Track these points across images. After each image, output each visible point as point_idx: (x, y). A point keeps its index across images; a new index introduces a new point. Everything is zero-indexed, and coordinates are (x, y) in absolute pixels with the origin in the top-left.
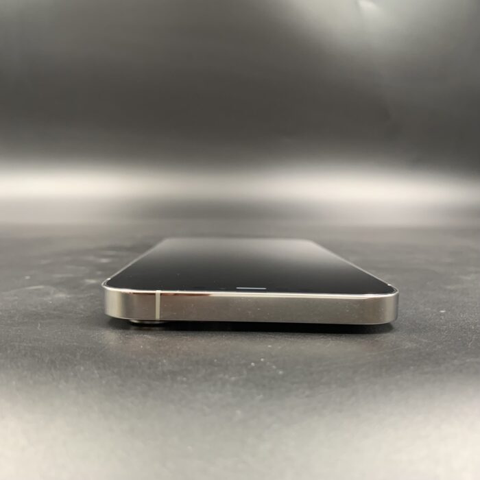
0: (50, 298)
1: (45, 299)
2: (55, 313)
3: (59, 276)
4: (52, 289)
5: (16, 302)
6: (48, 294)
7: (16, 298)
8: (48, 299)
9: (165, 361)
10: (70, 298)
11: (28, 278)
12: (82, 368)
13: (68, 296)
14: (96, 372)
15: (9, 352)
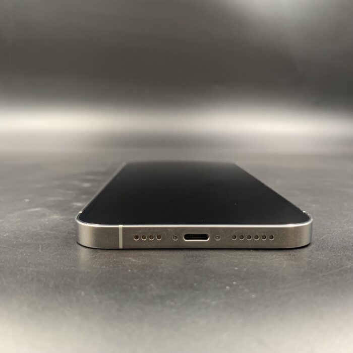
0: (46, 219)
1: (43, 220)
2: (52, 233)
3: (52, 199)
4: (48, 211)
5: (20, 224)
6: (45, 215)
7: (19, 219)
8: (45, 220)
9: (152, 285)
10: (62, 219)
11: (27, 200)
12: (83, 293)
13: (61, 218)
14: (95, 296)
15: (18, 277)
